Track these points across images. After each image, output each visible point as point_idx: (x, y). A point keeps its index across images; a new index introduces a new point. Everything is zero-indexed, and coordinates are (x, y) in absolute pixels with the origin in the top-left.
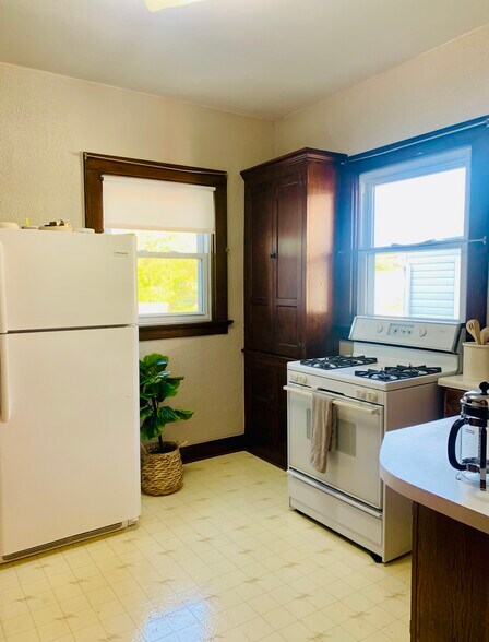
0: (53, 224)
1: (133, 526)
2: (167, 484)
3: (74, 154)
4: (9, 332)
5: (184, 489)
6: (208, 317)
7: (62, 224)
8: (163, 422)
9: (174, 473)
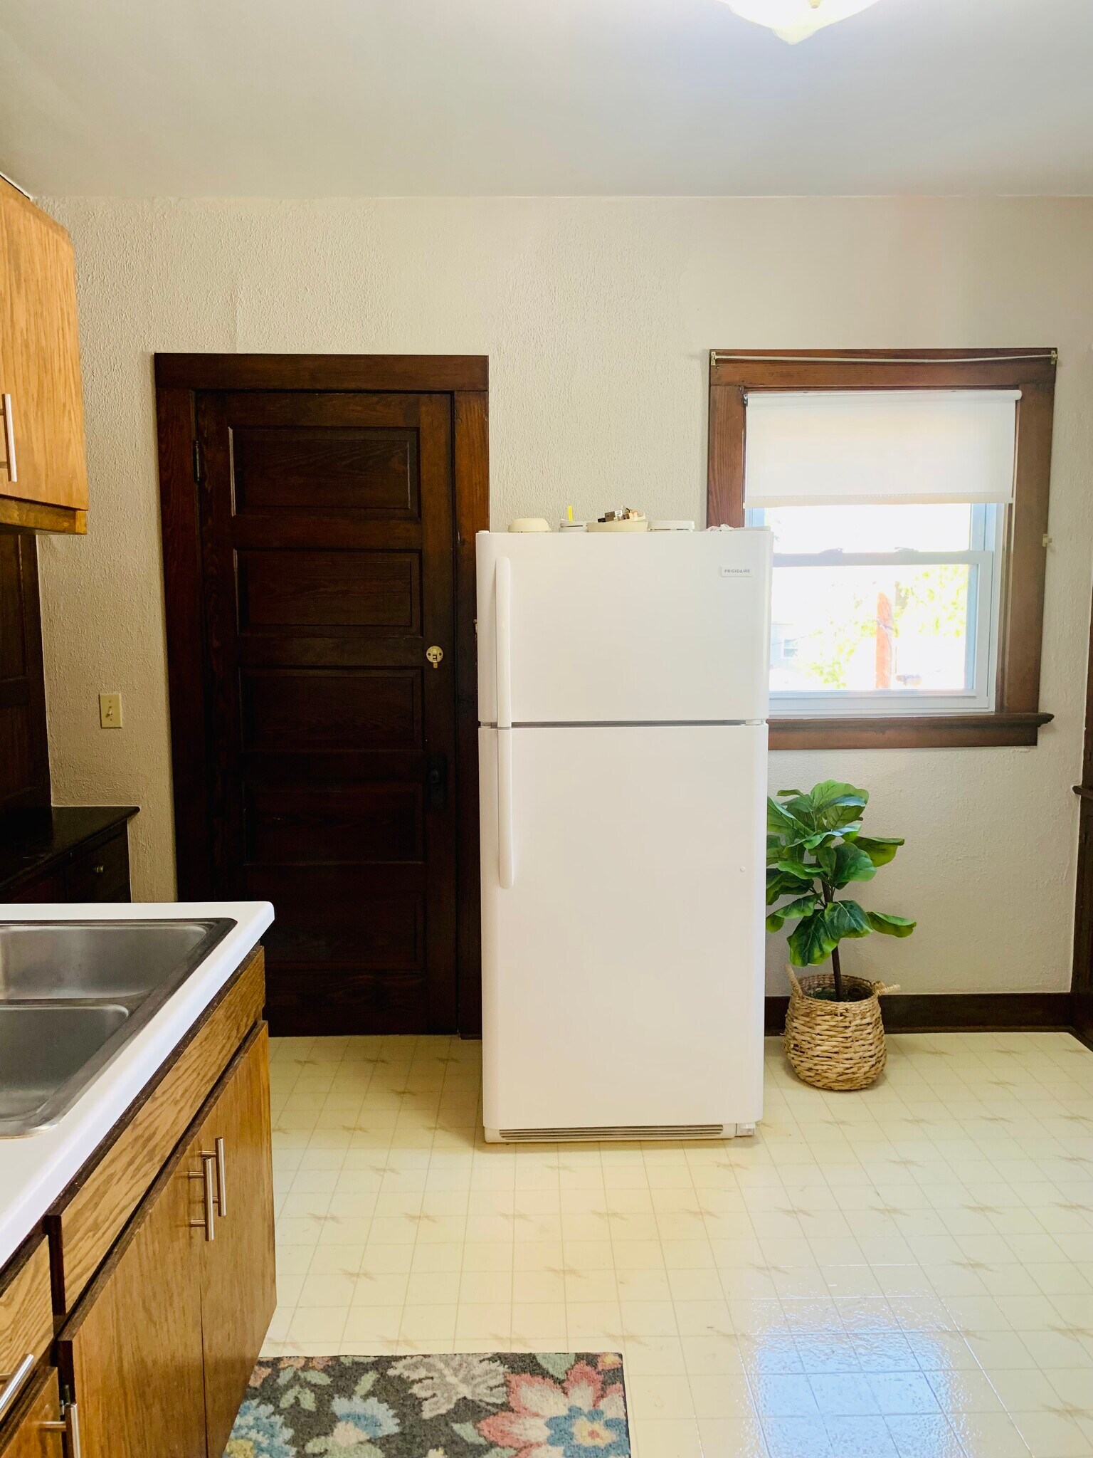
0: (609, 517)
1: (745, 1138)
2: (840, 1068)
3: (692, 356)
4: (515, 725)
5: (881, 1088)
6: (986, 704)
7: (626, 517)
8: (836, 932)
9: (858, 1050)
